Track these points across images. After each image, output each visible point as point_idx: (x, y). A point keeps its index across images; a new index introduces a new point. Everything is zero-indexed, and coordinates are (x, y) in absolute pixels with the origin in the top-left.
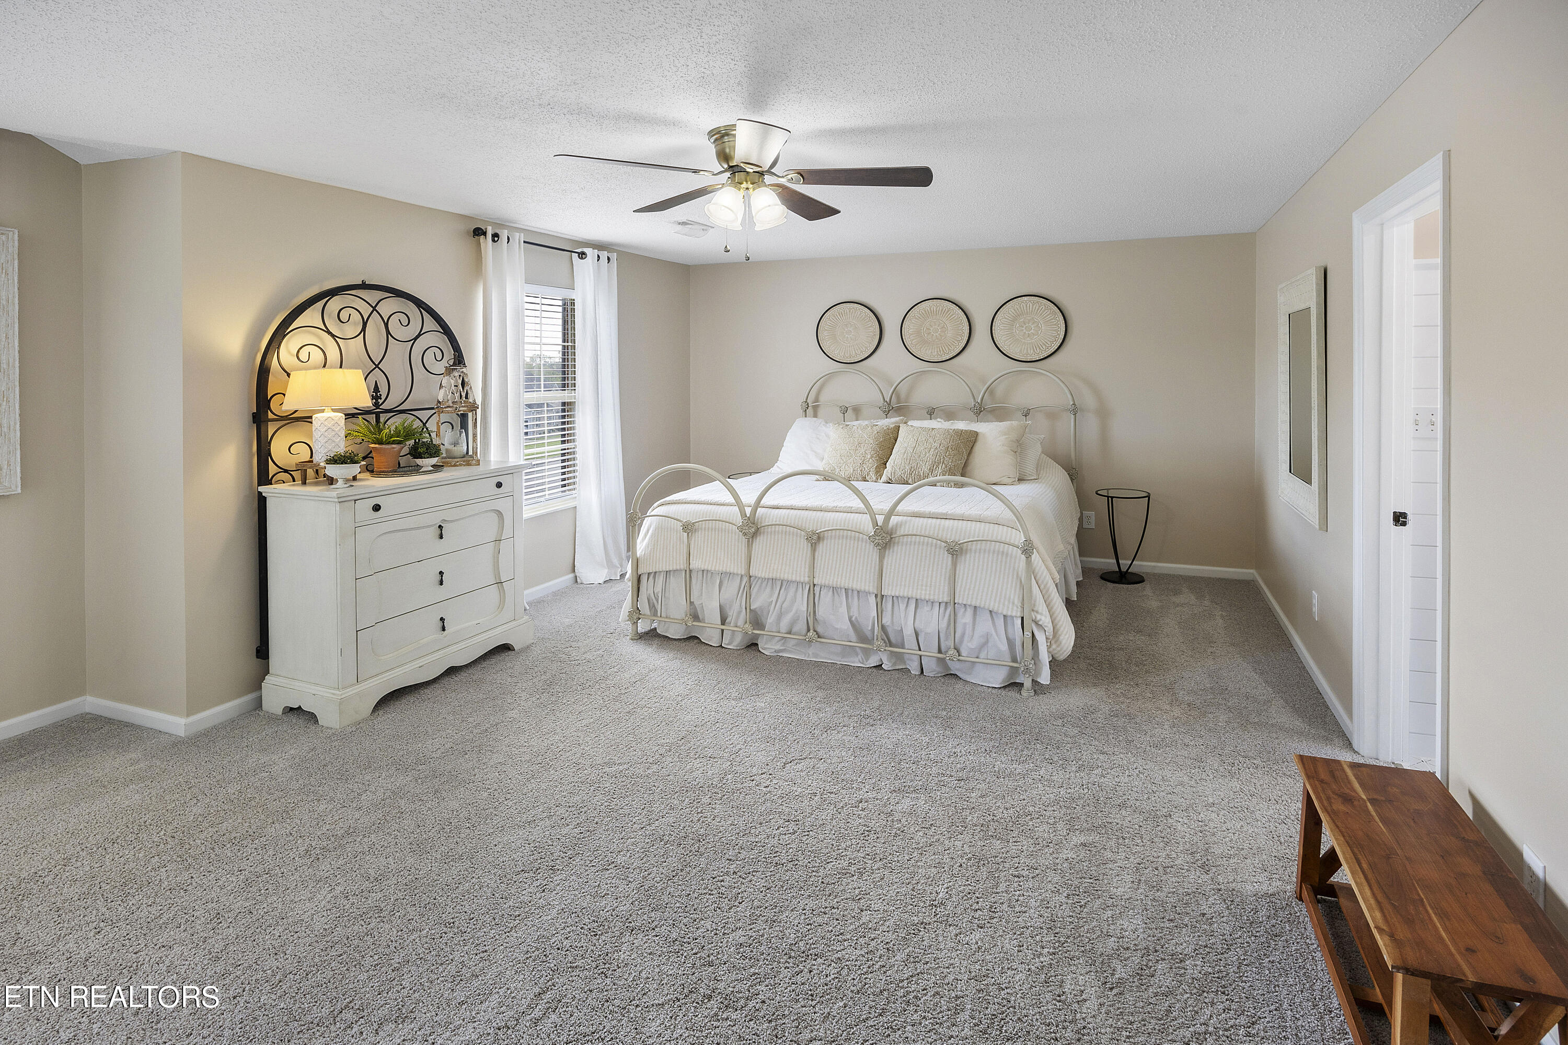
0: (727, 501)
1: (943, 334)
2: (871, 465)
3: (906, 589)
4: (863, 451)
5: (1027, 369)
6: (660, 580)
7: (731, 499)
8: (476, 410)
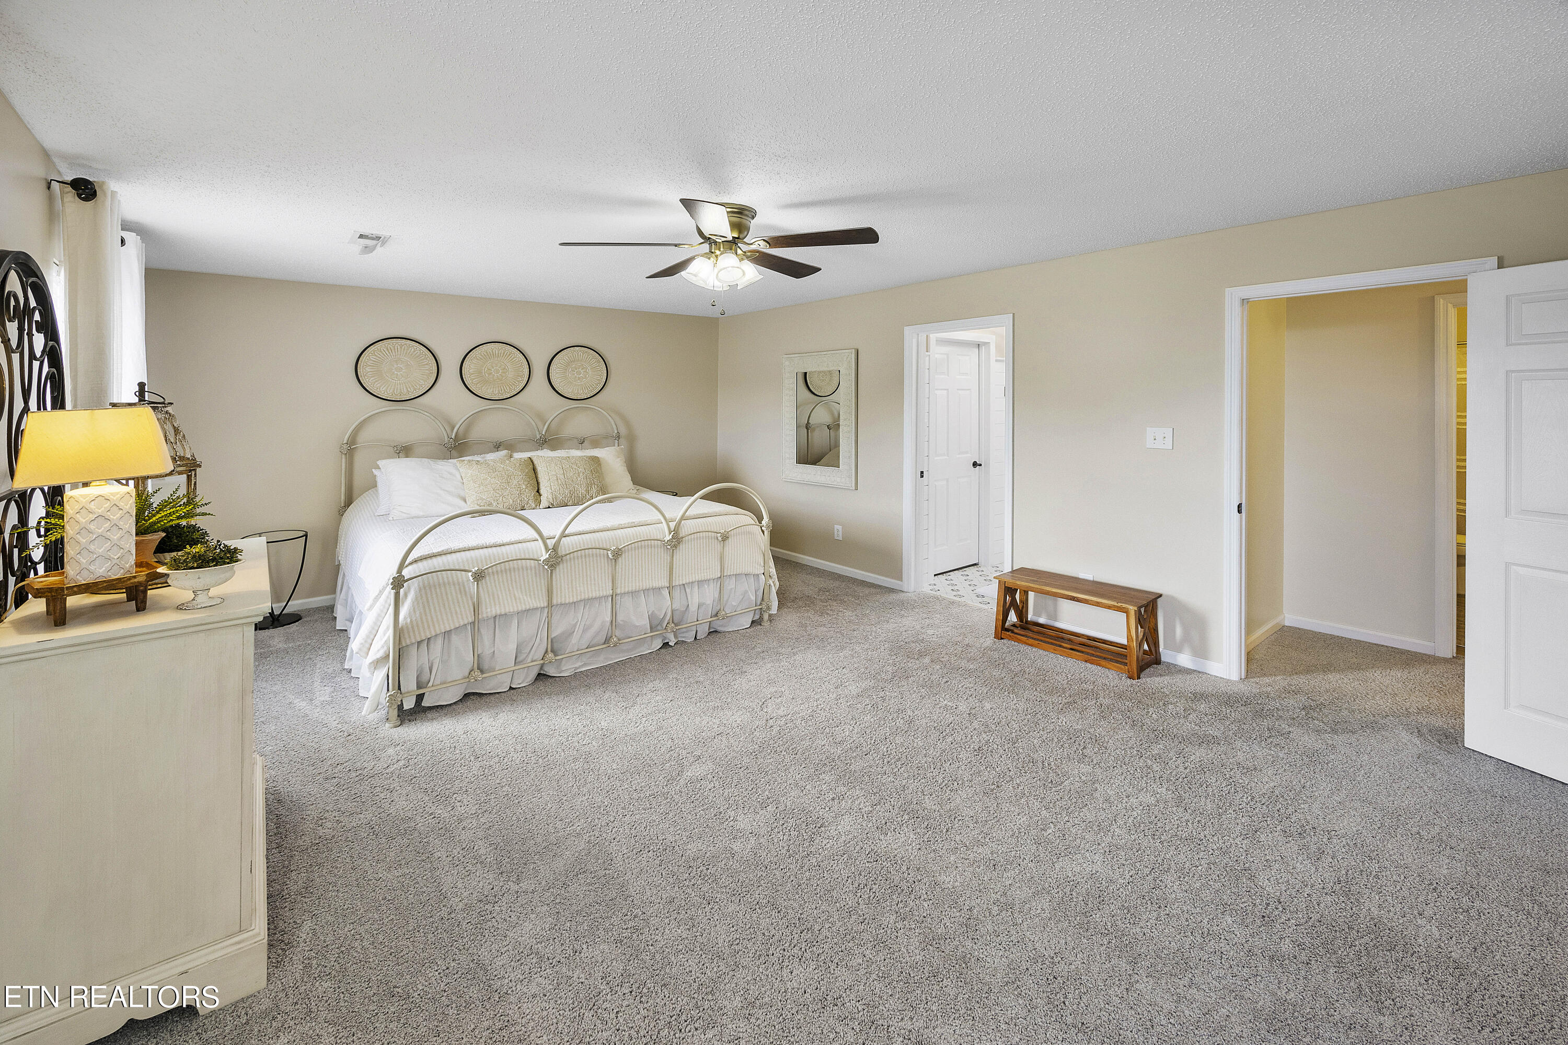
0: (530, 537)
1: (504, 375)
2: (529, 494)
3: (694, 576)
4: (515, 482)
5: (580, 405)
6: (437, 646)
7: (537, 536)
8: (195, 470)
